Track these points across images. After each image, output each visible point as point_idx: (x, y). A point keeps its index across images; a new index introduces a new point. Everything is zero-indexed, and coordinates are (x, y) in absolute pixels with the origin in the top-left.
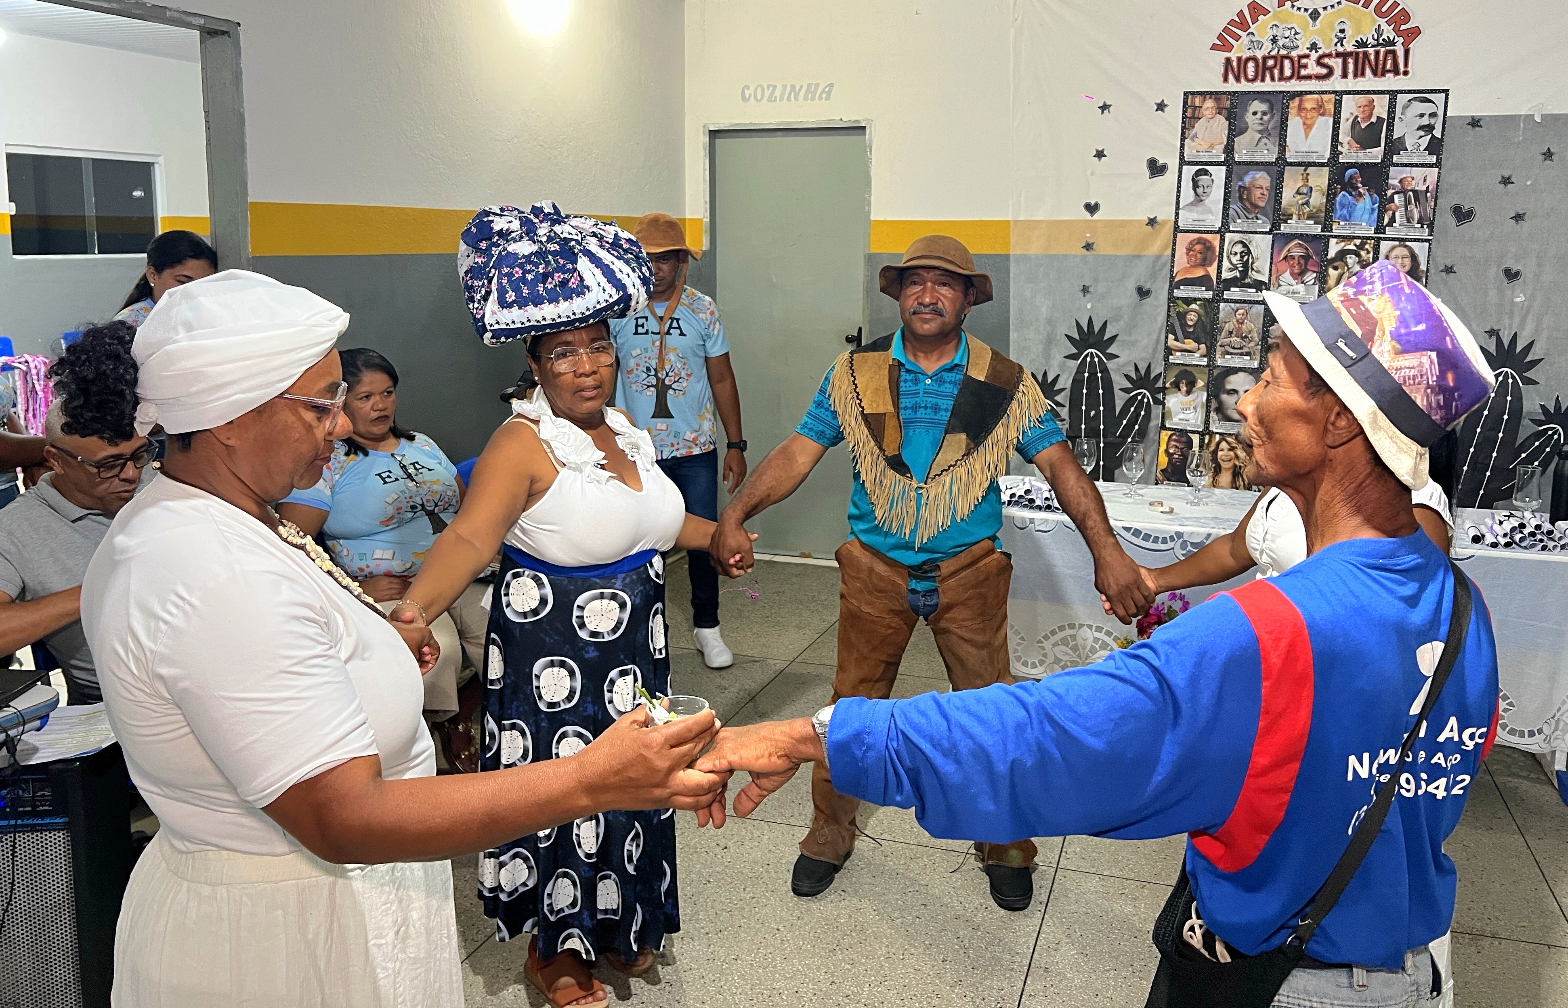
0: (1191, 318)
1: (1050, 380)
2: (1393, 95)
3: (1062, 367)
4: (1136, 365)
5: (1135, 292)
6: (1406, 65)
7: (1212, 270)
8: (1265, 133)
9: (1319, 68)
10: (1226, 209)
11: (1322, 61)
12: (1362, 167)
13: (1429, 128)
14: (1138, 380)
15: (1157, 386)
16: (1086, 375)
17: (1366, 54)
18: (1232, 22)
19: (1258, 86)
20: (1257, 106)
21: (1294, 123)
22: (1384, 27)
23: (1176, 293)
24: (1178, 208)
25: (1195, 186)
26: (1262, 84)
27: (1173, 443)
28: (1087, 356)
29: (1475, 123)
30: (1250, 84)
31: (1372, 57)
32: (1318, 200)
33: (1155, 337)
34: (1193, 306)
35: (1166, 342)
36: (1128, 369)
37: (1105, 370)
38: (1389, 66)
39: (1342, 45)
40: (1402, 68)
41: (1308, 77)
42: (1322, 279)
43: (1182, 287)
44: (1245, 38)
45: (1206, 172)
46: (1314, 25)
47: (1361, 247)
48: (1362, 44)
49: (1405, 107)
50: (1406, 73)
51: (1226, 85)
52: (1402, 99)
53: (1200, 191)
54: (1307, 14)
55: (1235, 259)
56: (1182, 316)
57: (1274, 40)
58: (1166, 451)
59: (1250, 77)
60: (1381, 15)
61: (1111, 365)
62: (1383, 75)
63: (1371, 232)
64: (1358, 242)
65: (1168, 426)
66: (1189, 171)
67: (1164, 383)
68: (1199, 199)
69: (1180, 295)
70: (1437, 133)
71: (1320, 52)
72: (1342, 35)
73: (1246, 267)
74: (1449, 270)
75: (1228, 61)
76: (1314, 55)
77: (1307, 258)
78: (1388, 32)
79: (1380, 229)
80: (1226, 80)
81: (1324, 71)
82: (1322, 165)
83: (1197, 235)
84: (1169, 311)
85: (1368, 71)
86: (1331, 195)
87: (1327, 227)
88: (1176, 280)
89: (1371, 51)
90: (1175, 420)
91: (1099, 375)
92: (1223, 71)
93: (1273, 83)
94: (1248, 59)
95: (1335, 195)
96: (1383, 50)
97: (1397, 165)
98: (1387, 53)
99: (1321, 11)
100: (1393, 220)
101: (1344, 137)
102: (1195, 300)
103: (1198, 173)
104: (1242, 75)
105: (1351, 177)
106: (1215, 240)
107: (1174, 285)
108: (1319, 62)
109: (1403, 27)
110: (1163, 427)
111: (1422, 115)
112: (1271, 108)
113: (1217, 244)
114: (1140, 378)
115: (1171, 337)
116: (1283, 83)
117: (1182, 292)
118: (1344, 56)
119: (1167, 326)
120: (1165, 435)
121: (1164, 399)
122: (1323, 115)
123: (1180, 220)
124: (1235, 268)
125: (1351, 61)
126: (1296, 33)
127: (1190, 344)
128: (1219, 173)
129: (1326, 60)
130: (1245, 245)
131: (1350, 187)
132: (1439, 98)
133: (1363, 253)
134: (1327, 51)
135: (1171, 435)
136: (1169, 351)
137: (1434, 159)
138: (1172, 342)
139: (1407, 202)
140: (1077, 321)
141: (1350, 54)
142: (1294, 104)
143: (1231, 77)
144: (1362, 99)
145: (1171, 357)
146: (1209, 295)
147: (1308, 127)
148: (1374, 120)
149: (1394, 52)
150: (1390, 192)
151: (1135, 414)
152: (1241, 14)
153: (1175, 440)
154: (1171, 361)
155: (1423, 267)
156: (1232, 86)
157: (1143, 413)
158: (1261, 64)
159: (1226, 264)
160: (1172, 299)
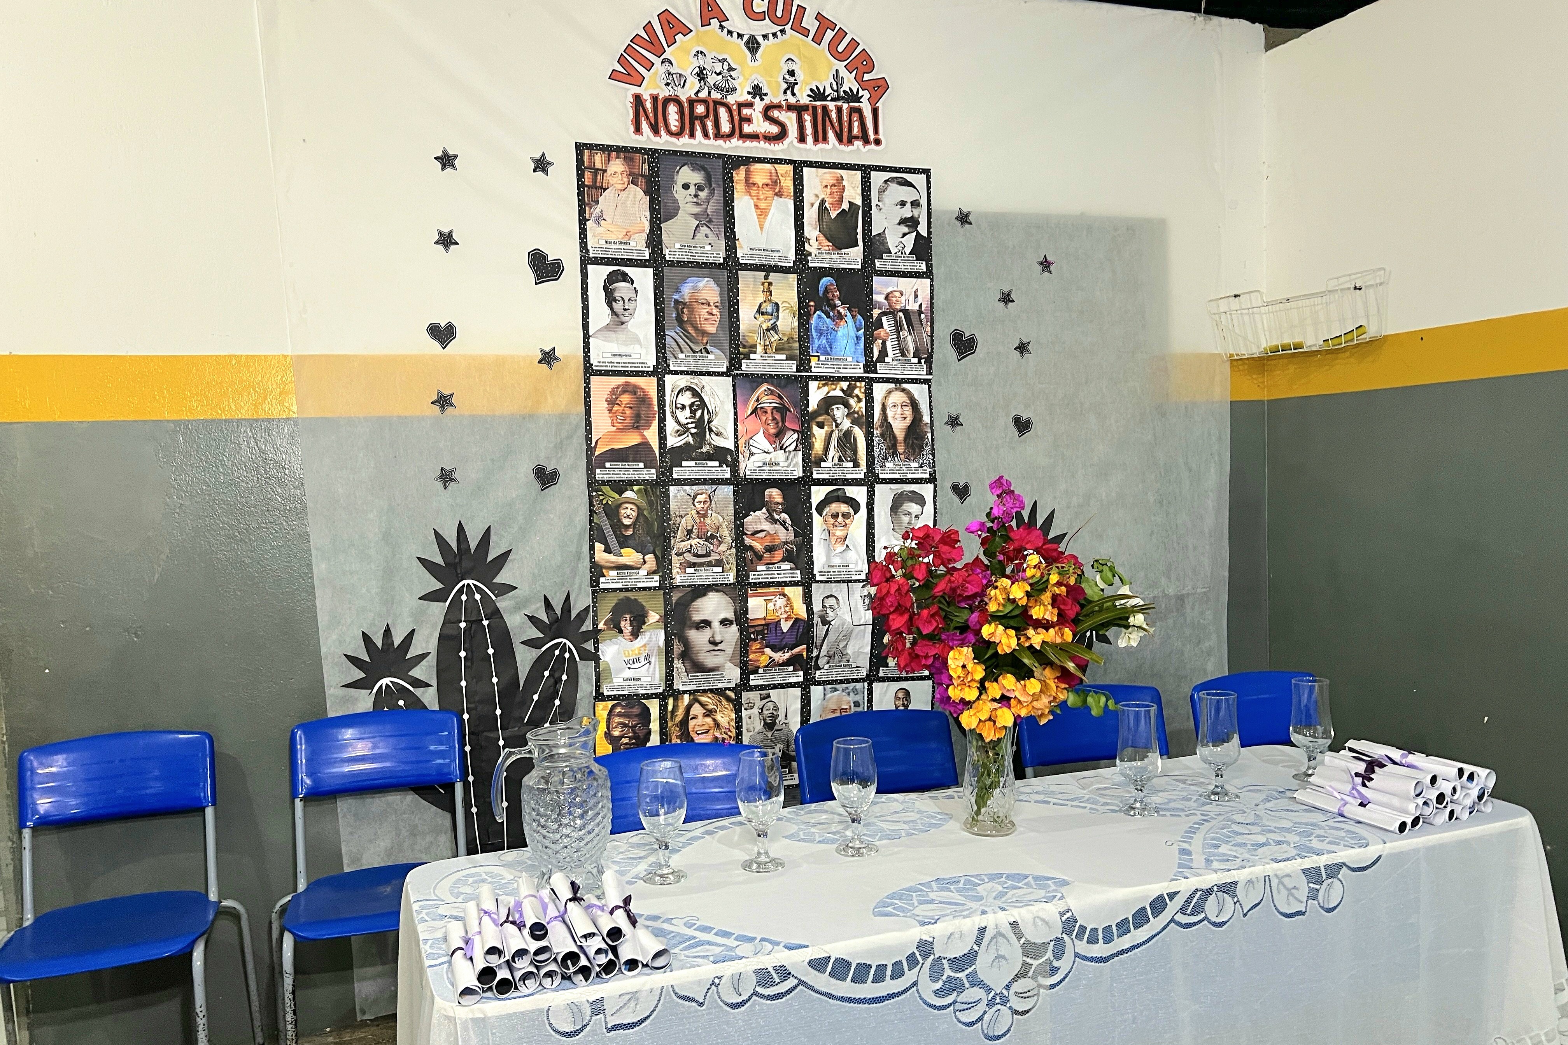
0: (628, 515)
1: (397, 642)
2: (866, 170)
3: (418, 616)
4: (546, 599)
5: (532, 476)
6: (876, 131)
7: (652, 435)
8: (703, 219)
9: (767, 123)
10: (660, 334)
11: (770, 113)
12: (839, 274)
13: (911, 223)
14: (552, 624)
15: (584, 629)
16: (463, 625)
17: (825, 108)
18: (636, 38)
19: (684, 144)
20: (687, 175)
21: (743, 205)
22: (844, 73)
23: (600, 474)
24: (586, 336)
25: (610, 299)
26: (692, 141)
27: (617, 720)
28: (460, 591)
29: (964, 218)
30: (673, 140)
31: (834, 115)
32: (788, 322)
33: (573, 549)
34: (629, 494)
35: (592, 556)
36: (534, 607)
37: (495, 614)
38: (856, 130)
39: (793, 94)
40: (872, 137)
41: (754, 137)
42: (805, 441)
43: (608, 465)
44: (659, 68)
45: (625, 277)
46: (754, 60)
47: (849, 392)
48: (818, 95)
49: (882, 191)
50: (878, 142)
51: (638, 137)
52: (877, 178)
53: (618, 306)
54: (741, 43)
55: (684, 416)
56: (613, 512)
57: (701, 75)
58: (608, 735)
59: (674, 129)
60: (838, 56)
61: (503, 604)
62: (850, 142)
63: (859, 371)
64: (845, 385)
65: (606, 693)
66: (598, 274)
67: (595, 624)
68: (618, 321)
69: (606, 478)
70: (923, 230)
71: (767, 100)
72: (792, 80)
73: (702, 428)
74: (954, 422)
75: (638, 99)
76: (759, 105)
77: (782, 410)
78: (850, 83)
79: (870, 366)
80: (638, 130)
81: (774, 130)
82: (785, 270)
83: (621, 380)
84: (591, 504)
85: (831, 135)
86: (804, 317)
87: (804, 364)
88: (597, 453)
89: (831, 106)
90: (618, 681)
91: (485, 623)
92: (631, 115)
93: (706, 142)
94: (667, 101)
95: (809, 316)
96: (845, 106)
97: (881, 273)
98: (852, 110)
99: (760, 39)
100: (883, 353)
101: (811, 231)
102: (630, 484)
103: (612, 278)
104: (661, 124)
105: (826, 290)
106: (649, 385)
107: (593, 462)
108: (767, 117)
109: (867, 77)
110: (599, 696)
111: (903, 204)
112: (708, 178)
113: (653, 394)
114: (555, 621)
115: (599, 546)
116: (720, 142)
117: (607, 473)
118: (799, 110)
119: (590, 530)
120: (603, 709)
121: (597, 649)
122: (779, 194)
123: (592, 354)
124: (684, 430)
125: (807, 118)
126: (731, 69)
127: (630, 556)
128: (644, 278)
129: (775, 114)
130: (695, 394)
131: (825, 304)
132: (919, 180)
133: (852, 401)
134: (776, 101)
135: (613, 707)
136: (597, 571)
137: (923, 266)
138: (601, 555)
139: (898, 328)
140: (436, 533)
141: (805, 108)
142: (739, 175)
143: (645, 126)
144: (829, 175)
145: (602, 580)
146: (651, 474)
147: (762, 213)
148: (845, 206)
149: (859, 111)
150: (876, 312)
151: (552, 680)
152: (648, 27)
153: (620, 715)
154: (602, 586)
155: (926, 419)
156: (647, 139)
157: (564, 677)
158: (687, 110)
159: (671, 425)
160: (593, 485)
